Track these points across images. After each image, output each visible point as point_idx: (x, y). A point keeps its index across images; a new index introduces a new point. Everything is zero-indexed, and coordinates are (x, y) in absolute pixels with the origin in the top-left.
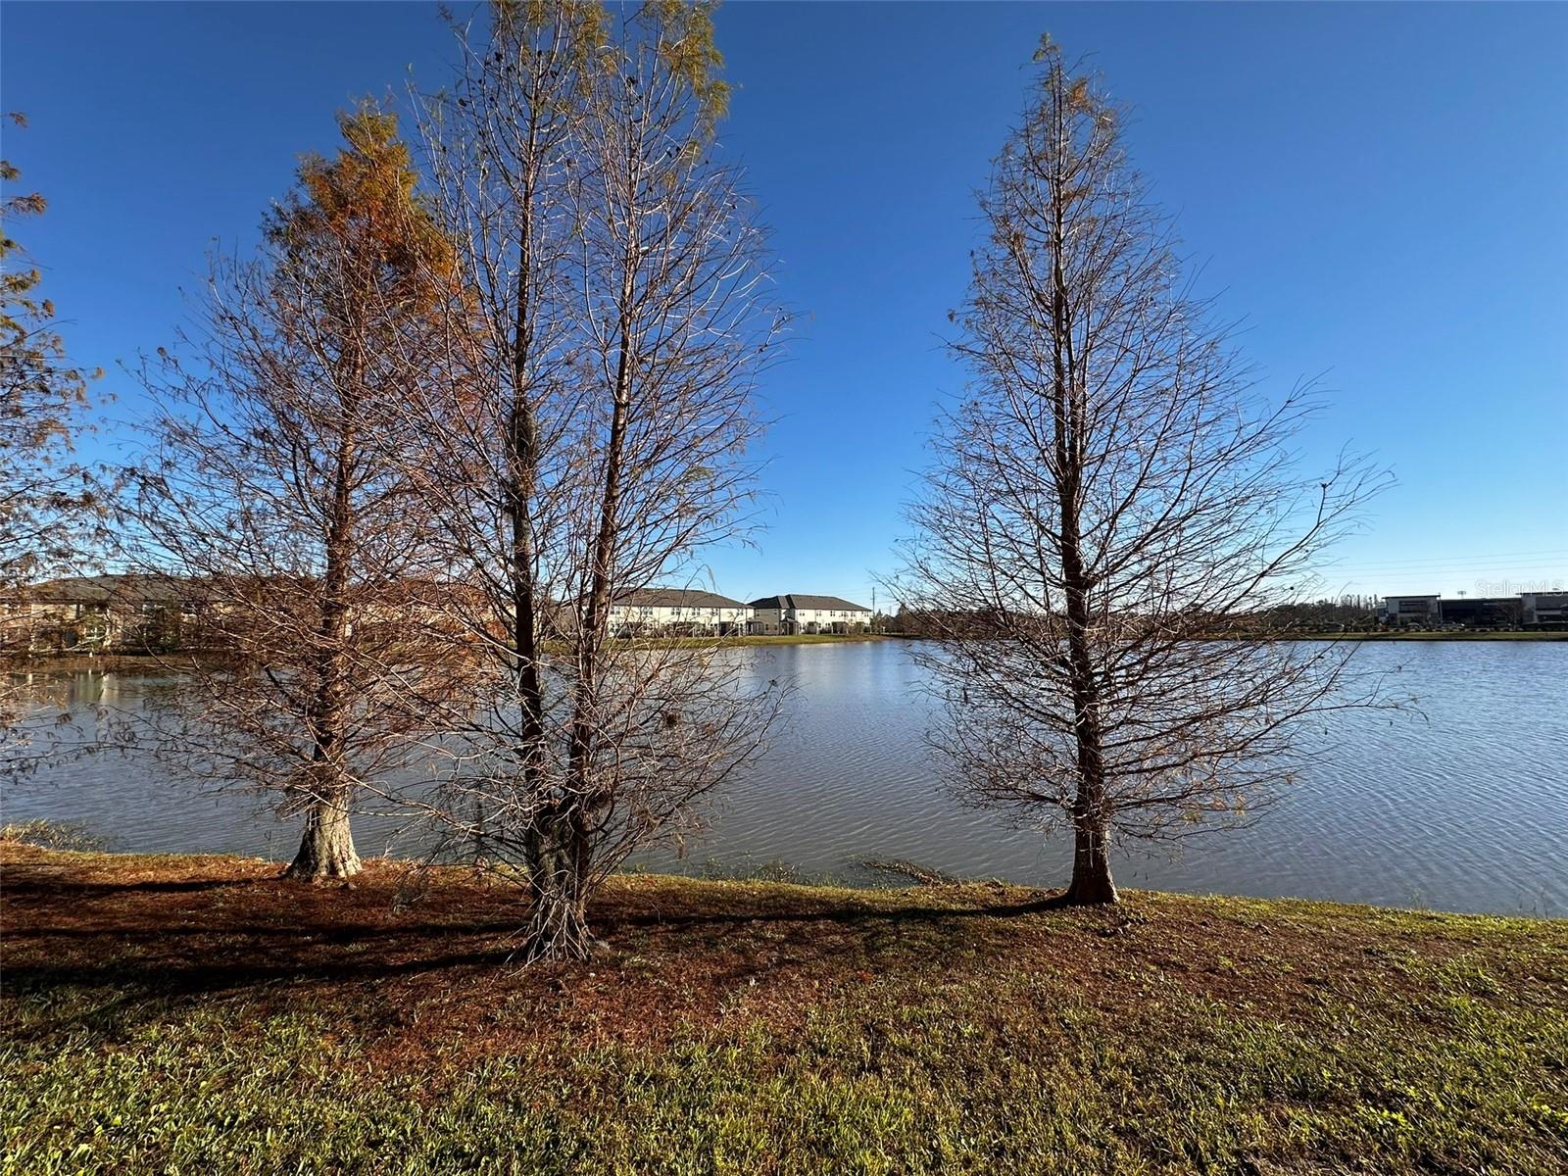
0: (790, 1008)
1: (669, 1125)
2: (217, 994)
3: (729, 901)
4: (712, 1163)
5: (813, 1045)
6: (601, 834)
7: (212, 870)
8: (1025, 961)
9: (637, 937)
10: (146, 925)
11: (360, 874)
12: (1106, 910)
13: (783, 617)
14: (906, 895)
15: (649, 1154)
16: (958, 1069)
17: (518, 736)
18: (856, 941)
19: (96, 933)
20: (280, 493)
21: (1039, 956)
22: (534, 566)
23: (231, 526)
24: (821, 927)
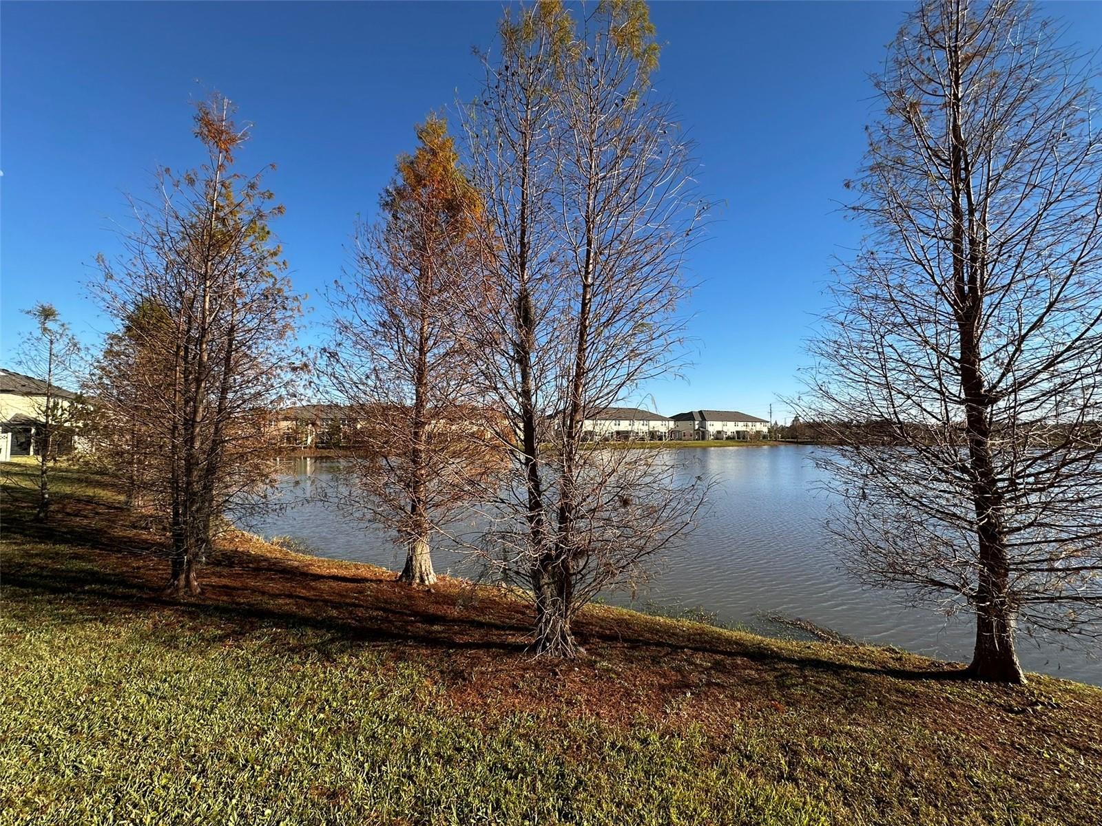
0: (719, 719)
1: (636, 783)
2: (372, 644)
3: (666, 632)
4: (669, 818)
5: (740, 750)
6: (579, 576)
7: (363, 572)
8: (927, 719)
9: (603, 648)
10: (337, 599)
11: (436, 584)
12: (1012, 689)
13: (697, 427)
14: (809, 647)
15: (624, 799)
16: (868, 797)
17: (526, 507)
18: (769, 677)
19: (316, 600)
20: (392, 357)
21: (942, 718)
22: (534, 398)
23: (368, 377)
24: (739, 662)
